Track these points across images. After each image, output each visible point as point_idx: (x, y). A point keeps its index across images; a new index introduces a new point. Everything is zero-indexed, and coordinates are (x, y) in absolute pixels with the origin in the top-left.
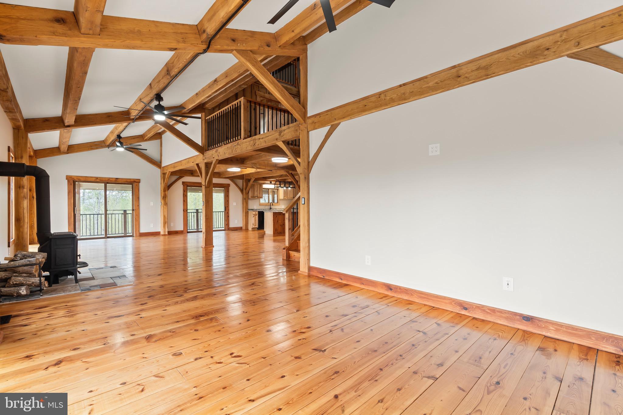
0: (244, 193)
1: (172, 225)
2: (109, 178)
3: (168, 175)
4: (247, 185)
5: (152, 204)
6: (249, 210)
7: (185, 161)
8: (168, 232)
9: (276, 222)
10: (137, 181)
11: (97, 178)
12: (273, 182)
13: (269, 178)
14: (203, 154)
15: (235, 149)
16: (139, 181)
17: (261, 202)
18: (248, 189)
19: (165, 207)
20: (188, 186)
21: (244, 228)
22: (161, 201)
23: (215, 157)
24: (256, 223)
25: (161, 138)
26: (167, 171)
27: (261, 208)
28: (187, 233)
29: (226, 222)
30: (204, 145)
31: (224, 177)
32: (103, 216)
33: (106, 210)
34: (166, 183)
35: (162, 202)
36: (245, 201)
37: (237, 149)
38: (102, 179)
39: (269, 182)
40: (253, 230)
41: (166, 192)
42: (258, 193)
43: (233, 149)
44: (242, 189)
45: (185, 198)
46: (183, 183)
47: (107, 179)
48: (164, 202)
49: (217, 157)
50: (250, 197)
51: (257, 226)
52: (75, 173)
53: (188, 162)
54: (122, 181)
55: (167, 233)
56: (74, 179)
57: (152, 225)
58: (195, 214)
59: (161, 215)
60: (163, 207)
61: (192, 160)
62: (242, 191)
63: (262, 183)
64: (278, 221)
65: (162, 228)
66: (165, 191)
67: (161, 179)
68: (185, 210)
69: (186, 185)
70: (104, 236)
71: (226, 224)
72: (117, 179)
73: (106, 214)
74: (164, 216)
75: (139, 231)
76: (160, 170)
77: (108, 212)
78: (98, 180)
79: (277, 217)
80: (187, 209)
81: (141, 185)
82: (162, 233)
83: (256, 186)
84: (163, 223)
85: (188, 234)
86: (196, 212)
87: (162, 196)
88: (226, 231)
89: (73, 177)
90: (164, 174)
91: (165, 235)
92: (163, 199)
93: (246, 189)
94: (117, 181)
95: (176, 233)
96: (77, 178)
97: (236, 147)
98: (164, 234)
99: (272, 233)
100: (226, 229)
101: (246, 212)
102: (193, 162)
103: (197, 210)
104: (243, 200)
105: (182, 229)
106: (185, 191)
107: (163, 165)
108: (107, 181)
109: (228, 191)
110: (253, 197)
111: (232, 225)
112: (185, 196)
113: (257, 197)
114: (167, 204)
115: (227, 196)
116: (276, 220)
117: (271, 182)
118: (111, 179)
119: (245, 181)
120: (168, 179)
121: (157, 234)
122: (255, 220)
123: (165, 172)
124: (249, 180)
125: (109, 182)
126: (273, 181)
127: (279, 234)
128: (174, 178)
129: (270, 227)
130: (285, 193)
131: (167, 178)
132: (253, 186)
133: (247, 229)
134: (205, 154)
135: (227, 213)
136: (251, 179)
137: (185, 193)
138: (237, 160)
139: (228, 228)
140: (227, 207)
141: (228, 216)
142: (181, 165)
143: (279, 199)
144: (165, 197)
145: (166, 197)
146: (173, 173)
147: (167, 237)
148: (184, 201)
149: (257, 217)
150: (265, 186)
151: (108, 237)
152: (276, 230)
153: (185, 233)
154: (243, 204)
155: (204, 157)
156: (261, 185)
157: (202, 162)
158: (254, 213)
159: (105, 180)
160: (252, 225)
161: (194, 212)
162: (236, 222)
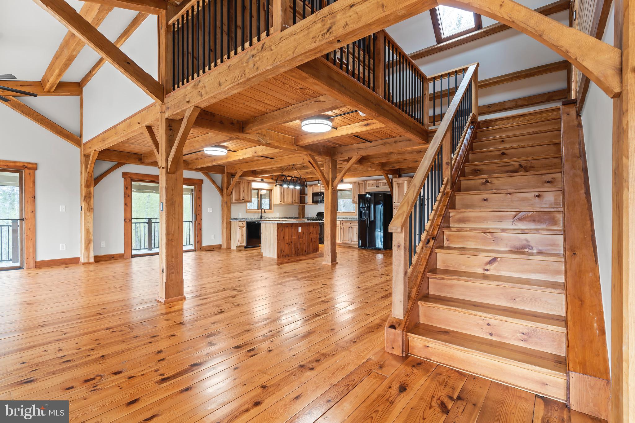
0: (225, 195)
1: (103, 244)
3: (93, 157)
4: (229, 183)
5: (62, 208)
6: (232, 219)
7: (124, 124)
8: (95, 257)
9: (282, 238)
10: (31, 166)
12: (265, 180)
13: (262, 172)
14: (162, 100)
15: (251, 65)
16: (35, 166)
17: (248, 208)
18: (230, 188)
19: (88, 214)
20: (132, 180)
21: (224, 246)
22: (81, 204)
23: (191, 100)
24: (242, 238)
25: (80, 93)
26: (90, 150)
27: (254, 217)
28: (132, 257)
29: (197, 238)
30: (165, 81)
31: (195, 167)
34: (91, 172)
35: (83, 206)
36: (226, 205)
37: (257, 65)
39: (259, 179)
40: (238, 249)
41: (92, 189)
42: (244, 194)
43: (247, 66)
44: (221, 187)
45: (128, 199)
46: (125, 174)
48: (86, 205)
49: (199, 97)
50: (234, 200)
51: (244, 244)
53: (130, 125)
55: (92, 260)
58: (146, 225)
59: (81, 229)
60: (85, 214)
61: (138, 119)
62: (221, 190)
63: (250, 181)
64: (283, 238)
65: (83, 251)
66: (88, 186)
67: (82, 165)
68: (128, 220)
69: (130, 179)
71: (197, 241)
74: (87, 231)
75: (34, 258)
76: (79, 149)
79: (282, 230)
80: (132, 219)
81: (39, 174)
82: (82, 260)
83: (243, 185)
84: (85, 242)
85: (134, 260)
86: (147, 223)
87: (84, 195)
88: (197, 253)
90: (87, 156)
91: (88, 263)
92: (84, 200)
93: (227, 189)
95: (111, 258)
97: (257, 58)
98: (86, 261)
99: (275, 256)
100: (197, 248)
101: (228, 222)
102: (139, 123)
103: (150, 219)
104: (223, 204)
105: (122, 252)
106: (127, 188)
107: (84, 140)
109: (200, 191)
110: (239, 201)
111: (205, 243)
112: (128, 197)
113: (243, 201)
114: (92, 209)
115: (199, 198)
116: (282, 236)
117: (262, 180)
119: (227, 176)
120: (93, 165)
121: (74, 261)
122: (242, 235)
123: (88, 151)
124: (233, 175)
126: (266, 177)
127: (286, 257)
128: (107, 165)
129: (272, 247)
130: (282, 195)
131: (91, 163)
132: (238, 183)
133: (229, 248)
134: (166, 100)
135: (199, 224)
136: (236, 172)
137: (128, 192)
138: (232, 123)
139: (199, 247)
140: (199, 214)
141: (201, 229)
142: (116, 133)
143: (273, 204)
144: (88, 198)
145: (90, 198)
146: (104, 154)
147: (92, 268)
148: (126, 204)
149: (244, 229)
150: (254, 185)
152: (281, 252)
153: (127, 259)
154: (223, 210)
155: (164, 107)
156: (249, 183)
157: (160, 118)
158: (240, 223)
160: (237, 242)
161: (144, 223)
162: (212, 237)
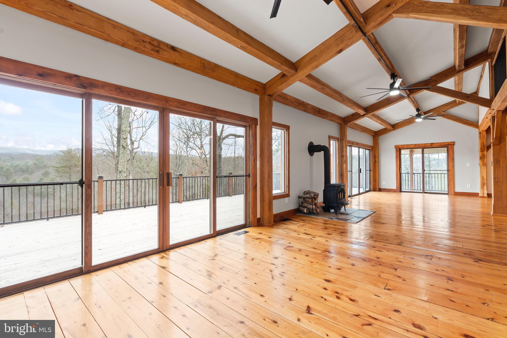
2: (425, 144)
5: (468, 165)
7: (485, 117)
10: (451, 144)
11: (416, 145)
16: (453, 143)
19: (483, 167)
32: (421, 175)
33: (424, 170)
35: (480, 163)
38: (419, 145)
41: (485, 153)
47: (423, 145)
48: (482, 162)
52: (400, 143)
54: (437, 145)
55: (486, 195)
56: (399, 147)
57: (468, 186)
60: (481, 167)
65: (481, 190)
66: (482, 151)
70: (422, 191)
72: (432, 144)
73: (423, 174)
75: (454, 189)
76: (478, 130)
77: (425, 172)
78: (416, 147)
81: (456, 147)
82: (480, 195)
84: (481, 184)
87: (480, 156)
89: (399, 146)
90: (481, 133)
92: (481, 159)
94: (432, 146)
96: (401, 147)
98: (483, 196)
108: (423, 147)
114: (486, 164)
118: (427, 145)
121: (475, 195)
125: (425, 147)
131: (482, 138)
145: (484, 158)
147: (486, 199)
151: (425, 193)
159: (422, 146)
